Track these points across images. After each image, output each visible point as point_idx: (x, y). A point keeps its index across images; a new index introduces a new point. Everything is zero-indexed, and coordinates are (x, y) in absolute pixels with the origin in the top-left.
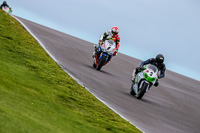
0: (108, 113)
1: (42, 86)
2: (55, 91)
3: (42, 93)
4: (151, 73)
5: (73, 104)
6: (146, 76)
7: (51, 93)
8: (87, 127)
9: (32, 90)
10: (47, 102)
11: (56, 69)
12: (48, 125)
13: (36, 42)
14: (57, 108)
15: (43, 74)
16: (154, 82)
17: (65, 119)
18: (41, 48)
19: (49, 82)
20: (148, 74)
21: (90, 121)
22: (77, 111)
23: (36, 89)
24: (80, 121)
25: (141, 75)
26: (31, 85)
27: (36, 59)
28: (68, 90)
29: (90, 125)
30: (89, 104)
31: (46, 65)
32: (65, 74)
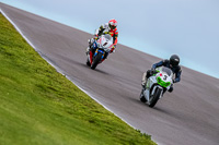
0: (90, 104)
1: (18, 74)
2: (33, 80)
3: (18, 82)
4: (165, 77)
5: (53, 94)
6: (159, 80)
7: (28, 82)
8: (68, 119)
9: (8, 79)
10: (24, 92)
11: (33, 56)
12: (25, 117)
13: (12, 26)
14: (35, 99)
15: (19, 62)
16: (168, 88)
17: (43, 111)
18: (17, 33)
19: (26, 70)
20: (162, 78)
21: (71, 113)
22: (56, 102)
23: (12, 78)
24: (61, 113)
25: (153, 80)
26: (6, 73)
27: (12, 46)
28: (47, 79)
29: (71, 117)
30: (70, 95)
31: (23, 51)
32: (44, 62)
